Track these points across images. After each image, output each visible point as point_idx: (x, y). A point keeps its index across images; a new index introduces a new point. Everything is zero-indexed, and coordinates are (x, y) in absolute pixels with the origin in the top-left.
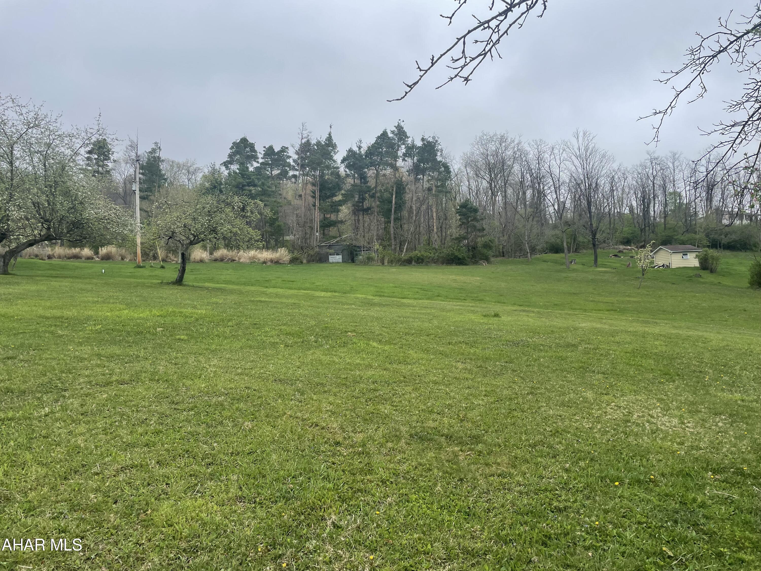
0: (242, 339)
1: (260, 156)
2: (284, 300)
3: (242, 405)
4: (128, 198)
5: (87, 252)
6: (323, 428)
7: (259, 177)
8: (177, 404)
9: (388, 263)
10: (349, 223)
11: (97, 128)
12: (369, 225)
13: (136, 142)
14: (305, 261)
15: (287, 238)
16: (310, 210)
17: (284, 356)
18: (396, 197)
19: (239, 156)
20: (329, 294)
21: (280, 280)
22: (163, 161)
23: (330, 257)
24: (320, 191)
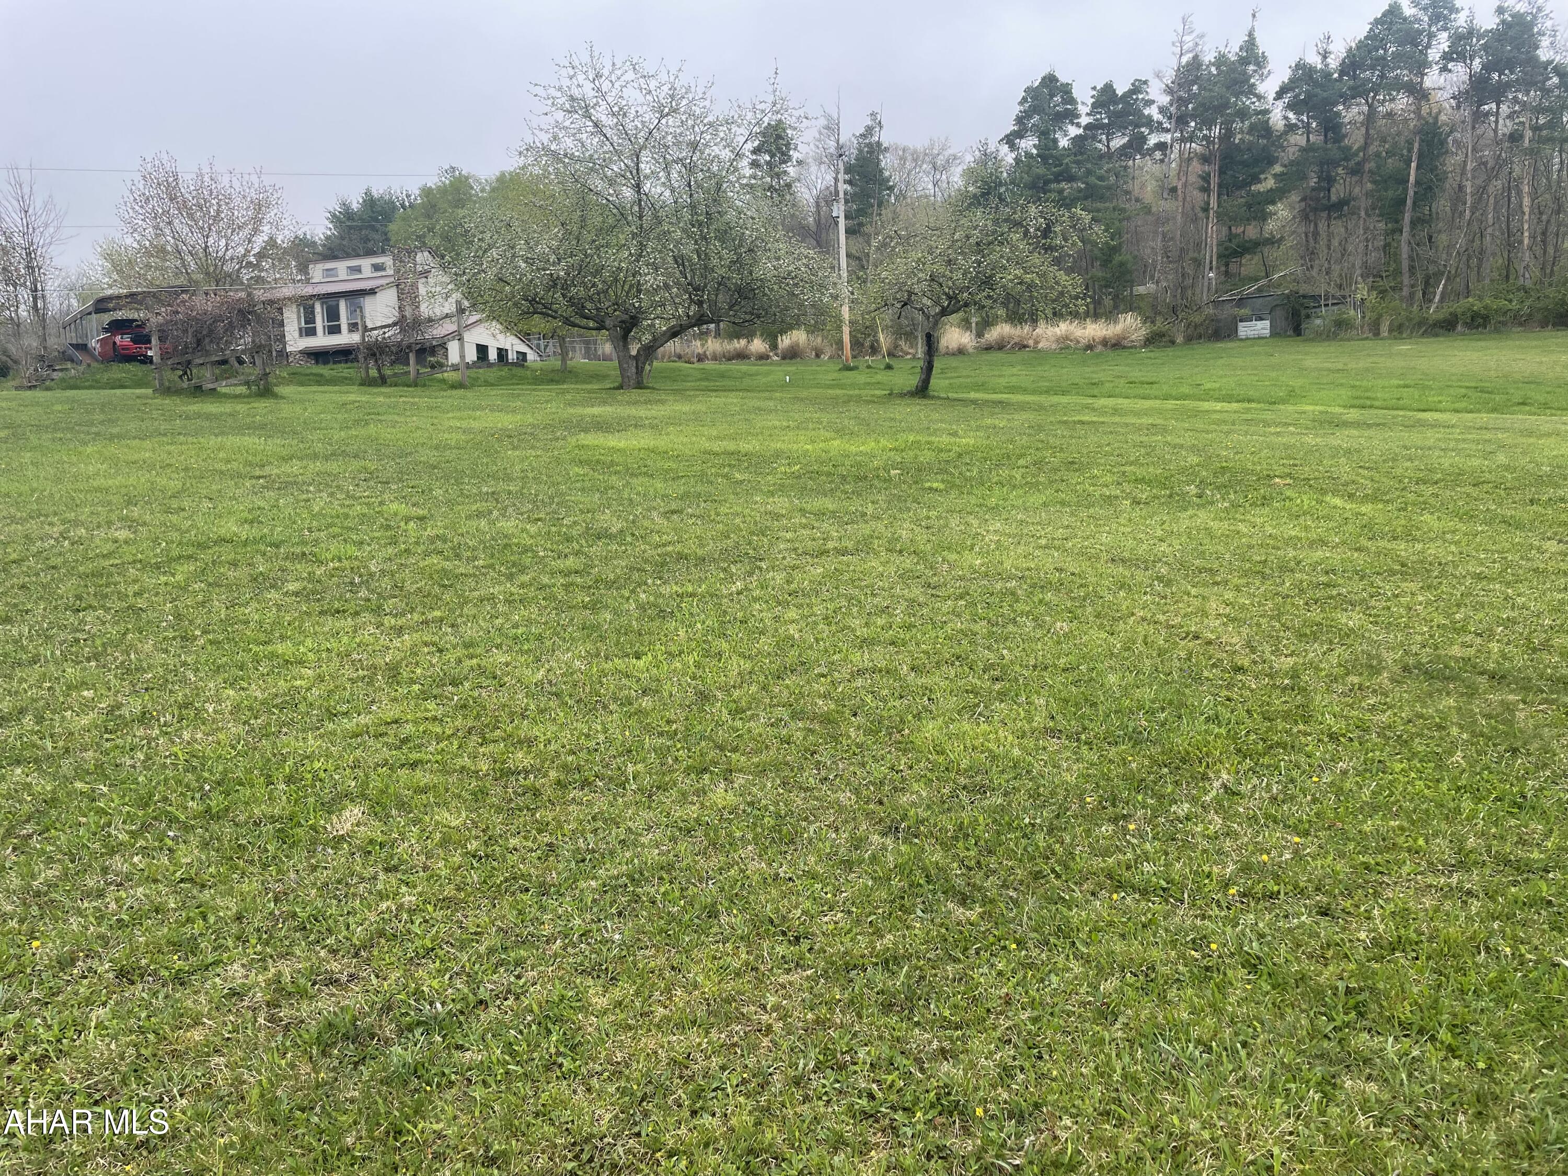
0: (1046, 489)
1: (1083, 110)
2: (1132, 420)
3: (1049, 596)
4: (824, 235)
5: (758, 345)
6: (1209, 643)
7: (1079, 158)
8: (935, 588)
9: (1390, 331)
10: (1290, 242)
11: (771, 99)
12: (1344, 242)
13: (836, 117)
14: (1180, 340)
15: (1141, 290)
16: (1195, 220)
17: (1130, 520)
18: (1418, 168)
19: (1037, 117)
20: (1235, 406)
21: (1122, 381)
22: (886, 150)
23: (1241, 324)
24: (1222, 172)
